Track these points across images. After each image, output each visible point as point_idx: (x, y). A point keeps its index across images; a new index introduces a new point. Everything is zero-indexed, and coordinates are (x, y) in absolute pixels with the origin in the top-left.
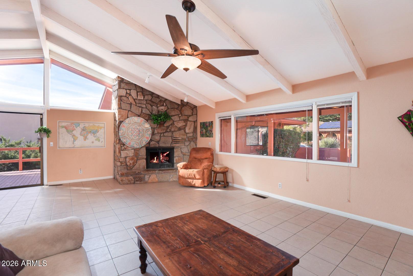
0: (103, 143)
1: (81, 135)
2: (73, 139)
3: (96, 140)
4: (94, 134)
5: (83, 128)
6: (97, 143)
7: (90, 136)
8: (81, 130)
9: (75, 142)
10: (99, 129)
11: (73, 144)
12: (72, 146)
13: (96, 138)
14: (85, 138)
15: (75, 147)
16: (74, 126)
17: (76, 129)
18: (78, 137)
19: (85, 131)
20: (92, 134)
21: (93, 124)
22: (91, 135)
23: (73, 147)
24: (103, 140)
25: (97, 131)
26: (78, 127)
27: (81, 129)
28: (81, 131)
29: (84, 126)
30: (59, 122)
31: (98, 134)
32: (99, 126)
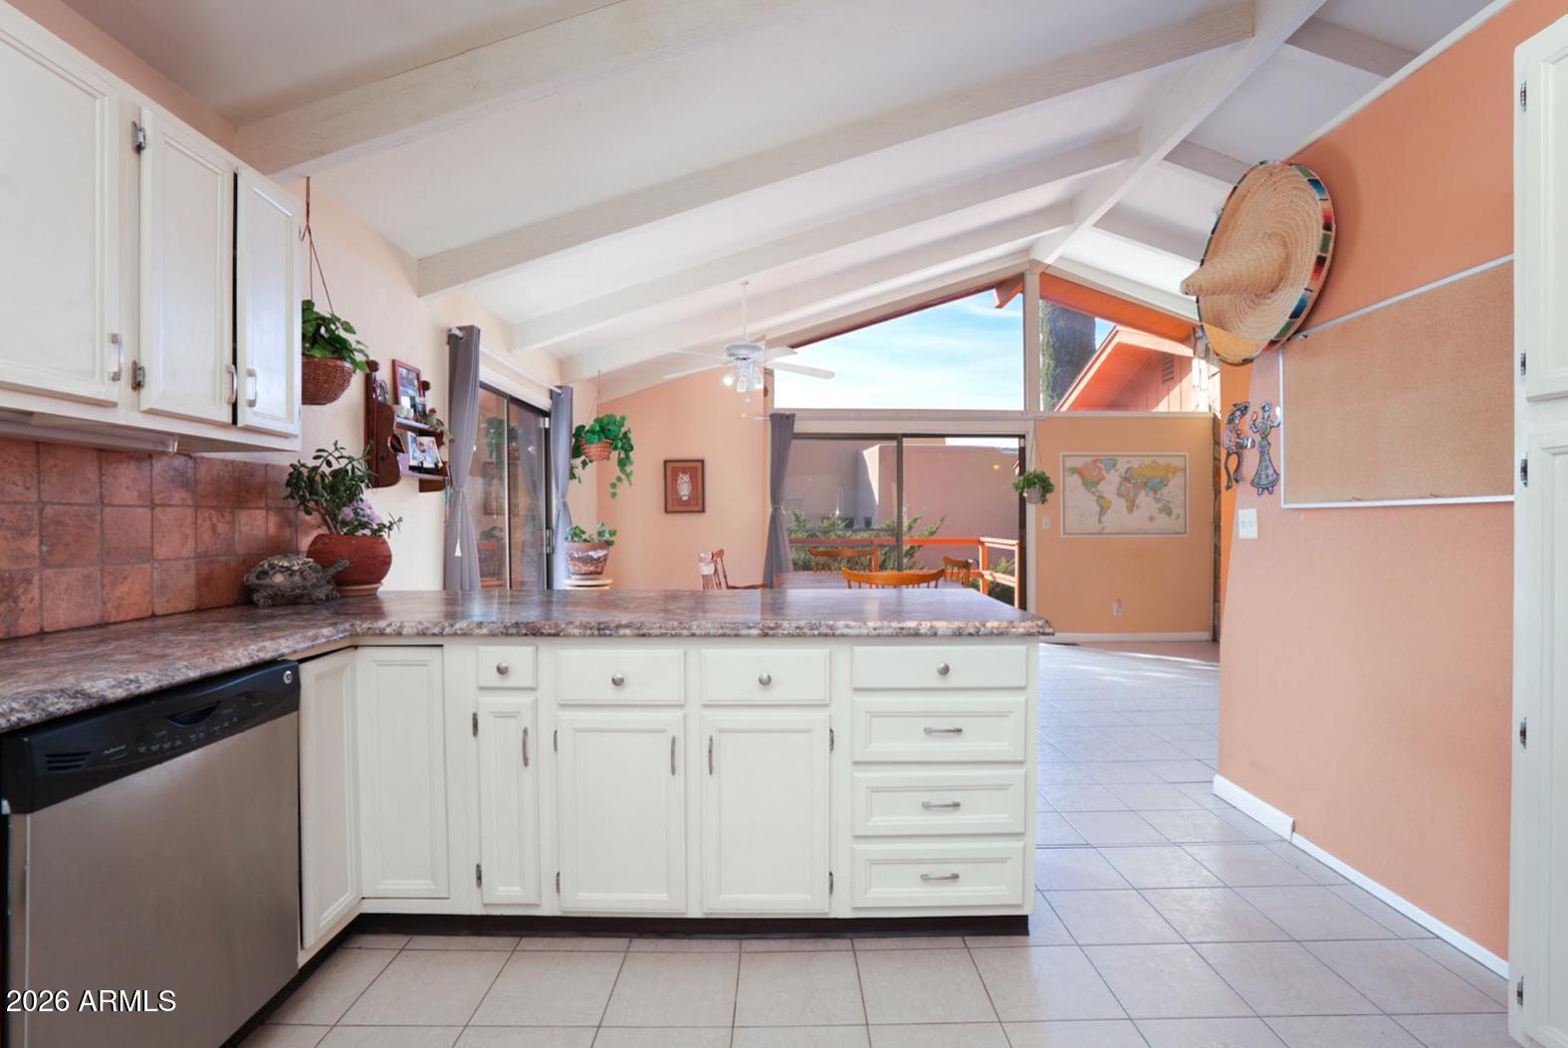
0: (1181, 521)
1: (1120, 495)
2: (1098, 509)
3: (1161, 511)
4: (1155, 492)
5: (1126, 472)
6: (1163, 522)
7: (1144, 499)
8: (1119, 479)
9: (1104, 519)
10: (1170, 476)
11: (1100, 522)
12: (1097, 528)
13: (1160, 505)
14: (1132, 506)
15: (1105, 531)
16: (1102, 466)
17: (1106, 475)
18: (1111, 503)
19: (1130, 483)
20: (1151, 494)
21: (1154, 458)
22: (1147, 495)
23: (1100, 533)
24: (1180, 511)
25: (1164, 482)
26: (1113, 471)
27: (1120, 476)
28: (1121, 484)
29: (1129, 465)
30: (1064, 456)
31: (1165, 491)
32: (1168, 464)
